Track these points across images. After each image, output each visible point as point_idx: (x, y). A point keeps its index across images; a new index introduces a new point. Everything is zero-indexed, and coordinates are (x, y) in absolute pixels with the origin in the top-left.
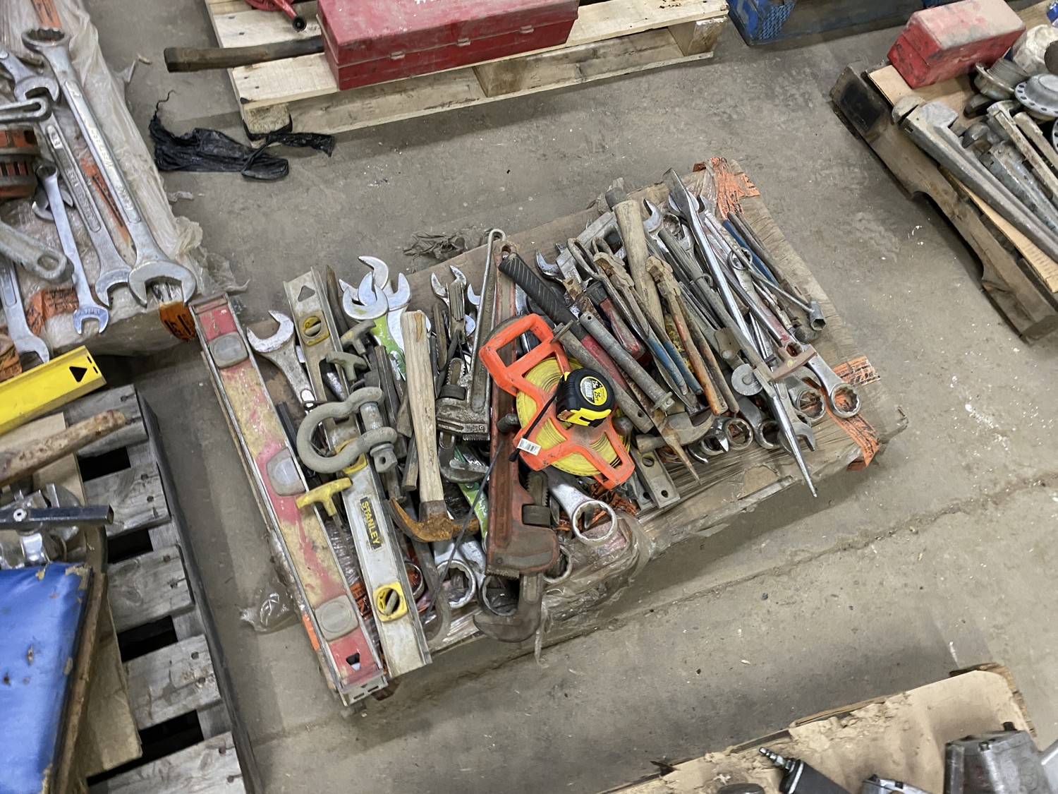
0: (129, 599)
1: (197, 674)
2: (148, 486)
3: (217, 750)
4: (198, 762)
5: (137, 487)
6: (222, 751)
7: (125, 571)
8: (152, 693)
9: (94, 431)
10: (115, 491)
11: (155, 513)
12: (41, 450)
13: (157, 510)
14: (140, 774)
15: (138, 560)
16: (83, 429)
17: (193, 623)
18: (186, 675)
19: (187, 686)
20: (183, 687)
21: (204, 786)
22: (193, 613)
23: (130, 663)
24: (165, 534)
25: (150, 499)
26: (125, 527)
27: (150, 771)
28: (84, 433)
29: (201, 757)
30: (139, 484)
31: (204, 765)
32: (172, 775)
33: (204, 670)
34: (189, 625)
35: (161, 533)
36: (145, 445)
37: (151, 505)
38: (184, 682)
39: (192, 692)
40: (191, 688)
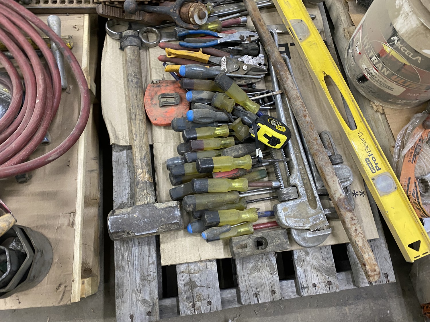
0: (253, 267)
1: (197, 303)
2: (323, 285)
3: (150, 311)
4: (147, 298)
5: (323, 278)
6: (149, 314)
7: (271, 266)
8: (194, 275)
9: (367, 263)
10: (322, 264)
11: (304, 288)
12: (356, 230)
13: (306, 289)
14: (153, 263)
15: (276, 274)
16: (368, 255)
17: (230, 302)
18: (199, 296)
19: (193, 296)
20: (192, 293)
21: (134, 300)
22: (237, 303)
23: (215, 263)
24: (290, 290)
25: (314, 285)
26: (298, 268)
27: (151, 270)
28: (366, 256)
29: (150, 300)
30: (326, 279)
31: (144, 302)
32: (146, 282)
33: (199, 308)
34: (230, 299)
35: (291, 287)
36: (352, 284)
37: (310, 285)
38: (195, 295)
39: (188, 299)
40: (191, 299)
